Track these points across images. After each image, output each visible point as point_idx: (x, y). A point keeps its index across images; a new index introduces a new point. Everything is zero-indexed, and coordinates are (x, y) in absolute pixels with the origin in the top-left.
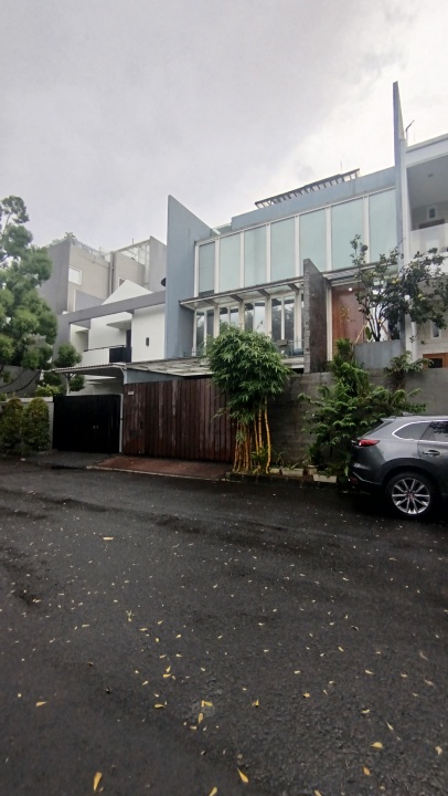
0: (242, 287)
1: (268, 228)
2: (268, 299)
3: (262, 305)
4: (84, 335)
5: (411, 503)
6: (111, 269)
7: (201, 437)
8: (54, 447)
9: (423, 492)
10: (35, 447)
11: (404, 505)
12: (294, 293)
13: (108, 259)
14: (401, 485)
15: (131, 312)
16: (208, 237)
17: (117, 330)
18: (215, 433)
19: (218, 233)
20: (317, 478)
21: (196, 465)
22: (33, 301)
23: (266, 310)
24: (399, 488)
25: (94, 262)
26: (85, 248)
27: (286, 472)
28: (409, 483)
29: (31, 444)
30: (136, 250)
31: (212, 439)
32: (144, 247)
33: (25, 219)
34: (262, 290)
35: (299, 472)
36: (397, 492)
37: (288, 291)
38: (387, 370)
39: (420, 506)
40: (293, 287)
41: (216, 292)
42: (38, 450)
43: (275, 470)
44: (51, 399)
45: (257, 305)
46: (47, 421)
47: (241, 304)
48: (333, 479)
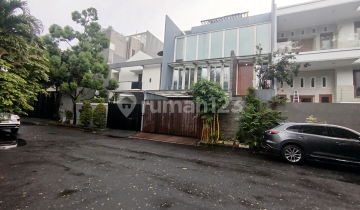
0: (197, 59)
1: (210, 34)
2: (209, 66)
3: (206, 68)
4: (117, 75)
5: (293, 157)
6: (129, 44)
7: (183, 126)
8: (107, 127)
9: (298, 153)
10: (99, 126)
11: (290, 158)
12: (221, 64)
13: (127, 39)
14: (289, 150)
15: (143, 66)
16: (181, 35)
17: (134, 73)
18: (190, 124)
19: (185, 34)
20: (240, 146)
21: (181, 138)
22: (101, 58)
23: (208, 70)
24: (288, 151)
25: (121, 41)
26: (117, 33)
27: (226, 143)
28: (292, 149)
29: (97, 125)
30: (139, 36)
31: (188, 127)
32: (143, 35)
33: (96, 19)
34: (207, 62)
35: (232, 143)
36: (287, 152)
37: (218, 63)
38: (270, 102)
39: (296, 159)
40: (221, 61)
41: (185, 60)
42: (100, 128)
43: (221, 142)
44: (107, 104)
45: (204, 67)
46: (105, 114)
47: (196, 67)
48: (248, 147)
